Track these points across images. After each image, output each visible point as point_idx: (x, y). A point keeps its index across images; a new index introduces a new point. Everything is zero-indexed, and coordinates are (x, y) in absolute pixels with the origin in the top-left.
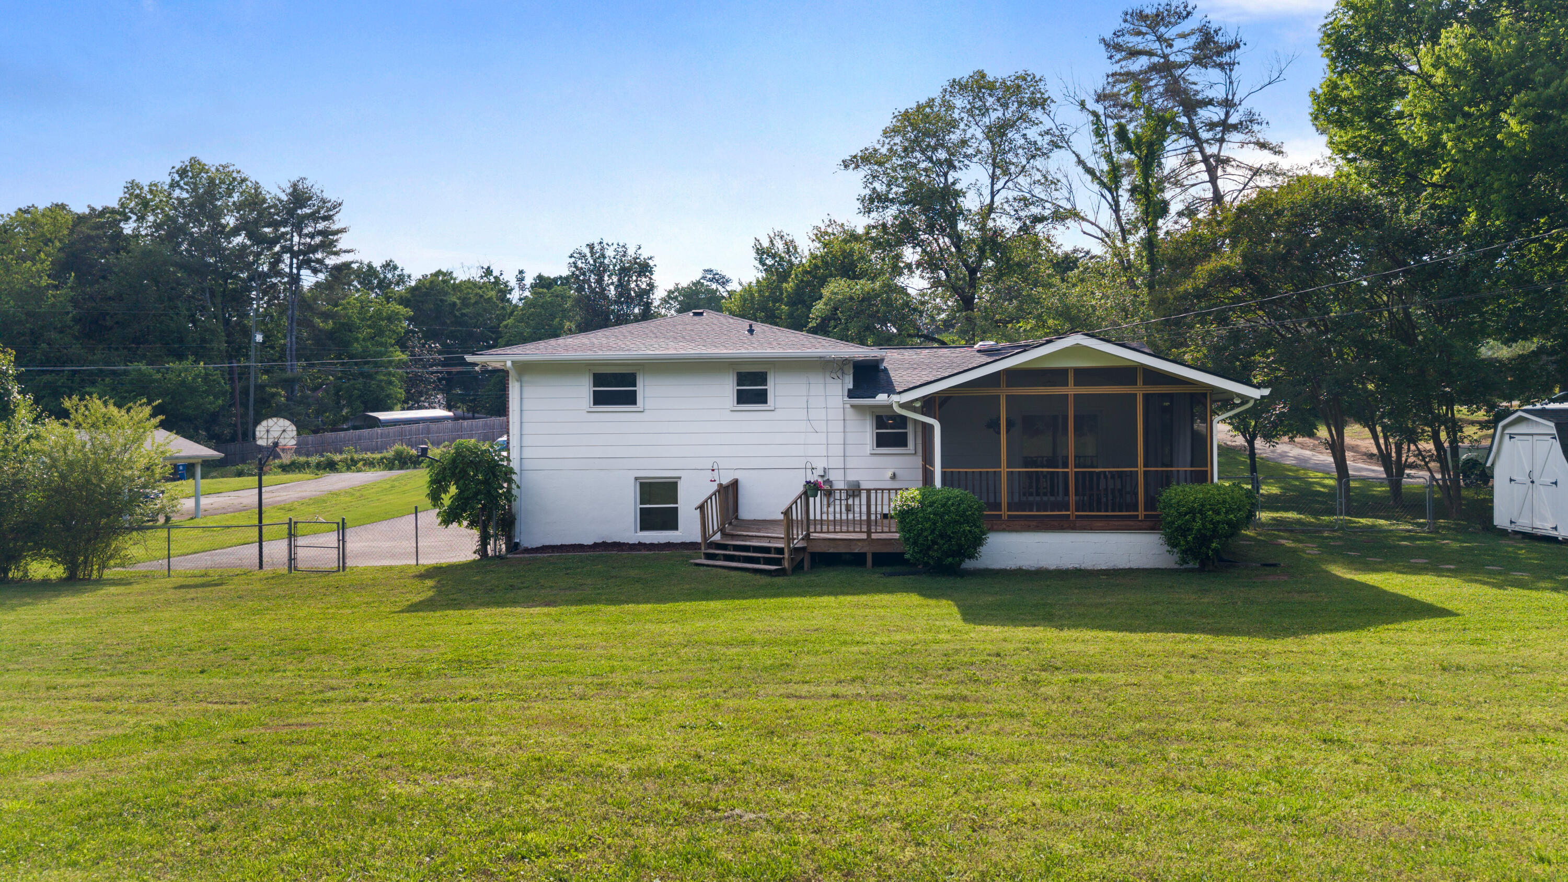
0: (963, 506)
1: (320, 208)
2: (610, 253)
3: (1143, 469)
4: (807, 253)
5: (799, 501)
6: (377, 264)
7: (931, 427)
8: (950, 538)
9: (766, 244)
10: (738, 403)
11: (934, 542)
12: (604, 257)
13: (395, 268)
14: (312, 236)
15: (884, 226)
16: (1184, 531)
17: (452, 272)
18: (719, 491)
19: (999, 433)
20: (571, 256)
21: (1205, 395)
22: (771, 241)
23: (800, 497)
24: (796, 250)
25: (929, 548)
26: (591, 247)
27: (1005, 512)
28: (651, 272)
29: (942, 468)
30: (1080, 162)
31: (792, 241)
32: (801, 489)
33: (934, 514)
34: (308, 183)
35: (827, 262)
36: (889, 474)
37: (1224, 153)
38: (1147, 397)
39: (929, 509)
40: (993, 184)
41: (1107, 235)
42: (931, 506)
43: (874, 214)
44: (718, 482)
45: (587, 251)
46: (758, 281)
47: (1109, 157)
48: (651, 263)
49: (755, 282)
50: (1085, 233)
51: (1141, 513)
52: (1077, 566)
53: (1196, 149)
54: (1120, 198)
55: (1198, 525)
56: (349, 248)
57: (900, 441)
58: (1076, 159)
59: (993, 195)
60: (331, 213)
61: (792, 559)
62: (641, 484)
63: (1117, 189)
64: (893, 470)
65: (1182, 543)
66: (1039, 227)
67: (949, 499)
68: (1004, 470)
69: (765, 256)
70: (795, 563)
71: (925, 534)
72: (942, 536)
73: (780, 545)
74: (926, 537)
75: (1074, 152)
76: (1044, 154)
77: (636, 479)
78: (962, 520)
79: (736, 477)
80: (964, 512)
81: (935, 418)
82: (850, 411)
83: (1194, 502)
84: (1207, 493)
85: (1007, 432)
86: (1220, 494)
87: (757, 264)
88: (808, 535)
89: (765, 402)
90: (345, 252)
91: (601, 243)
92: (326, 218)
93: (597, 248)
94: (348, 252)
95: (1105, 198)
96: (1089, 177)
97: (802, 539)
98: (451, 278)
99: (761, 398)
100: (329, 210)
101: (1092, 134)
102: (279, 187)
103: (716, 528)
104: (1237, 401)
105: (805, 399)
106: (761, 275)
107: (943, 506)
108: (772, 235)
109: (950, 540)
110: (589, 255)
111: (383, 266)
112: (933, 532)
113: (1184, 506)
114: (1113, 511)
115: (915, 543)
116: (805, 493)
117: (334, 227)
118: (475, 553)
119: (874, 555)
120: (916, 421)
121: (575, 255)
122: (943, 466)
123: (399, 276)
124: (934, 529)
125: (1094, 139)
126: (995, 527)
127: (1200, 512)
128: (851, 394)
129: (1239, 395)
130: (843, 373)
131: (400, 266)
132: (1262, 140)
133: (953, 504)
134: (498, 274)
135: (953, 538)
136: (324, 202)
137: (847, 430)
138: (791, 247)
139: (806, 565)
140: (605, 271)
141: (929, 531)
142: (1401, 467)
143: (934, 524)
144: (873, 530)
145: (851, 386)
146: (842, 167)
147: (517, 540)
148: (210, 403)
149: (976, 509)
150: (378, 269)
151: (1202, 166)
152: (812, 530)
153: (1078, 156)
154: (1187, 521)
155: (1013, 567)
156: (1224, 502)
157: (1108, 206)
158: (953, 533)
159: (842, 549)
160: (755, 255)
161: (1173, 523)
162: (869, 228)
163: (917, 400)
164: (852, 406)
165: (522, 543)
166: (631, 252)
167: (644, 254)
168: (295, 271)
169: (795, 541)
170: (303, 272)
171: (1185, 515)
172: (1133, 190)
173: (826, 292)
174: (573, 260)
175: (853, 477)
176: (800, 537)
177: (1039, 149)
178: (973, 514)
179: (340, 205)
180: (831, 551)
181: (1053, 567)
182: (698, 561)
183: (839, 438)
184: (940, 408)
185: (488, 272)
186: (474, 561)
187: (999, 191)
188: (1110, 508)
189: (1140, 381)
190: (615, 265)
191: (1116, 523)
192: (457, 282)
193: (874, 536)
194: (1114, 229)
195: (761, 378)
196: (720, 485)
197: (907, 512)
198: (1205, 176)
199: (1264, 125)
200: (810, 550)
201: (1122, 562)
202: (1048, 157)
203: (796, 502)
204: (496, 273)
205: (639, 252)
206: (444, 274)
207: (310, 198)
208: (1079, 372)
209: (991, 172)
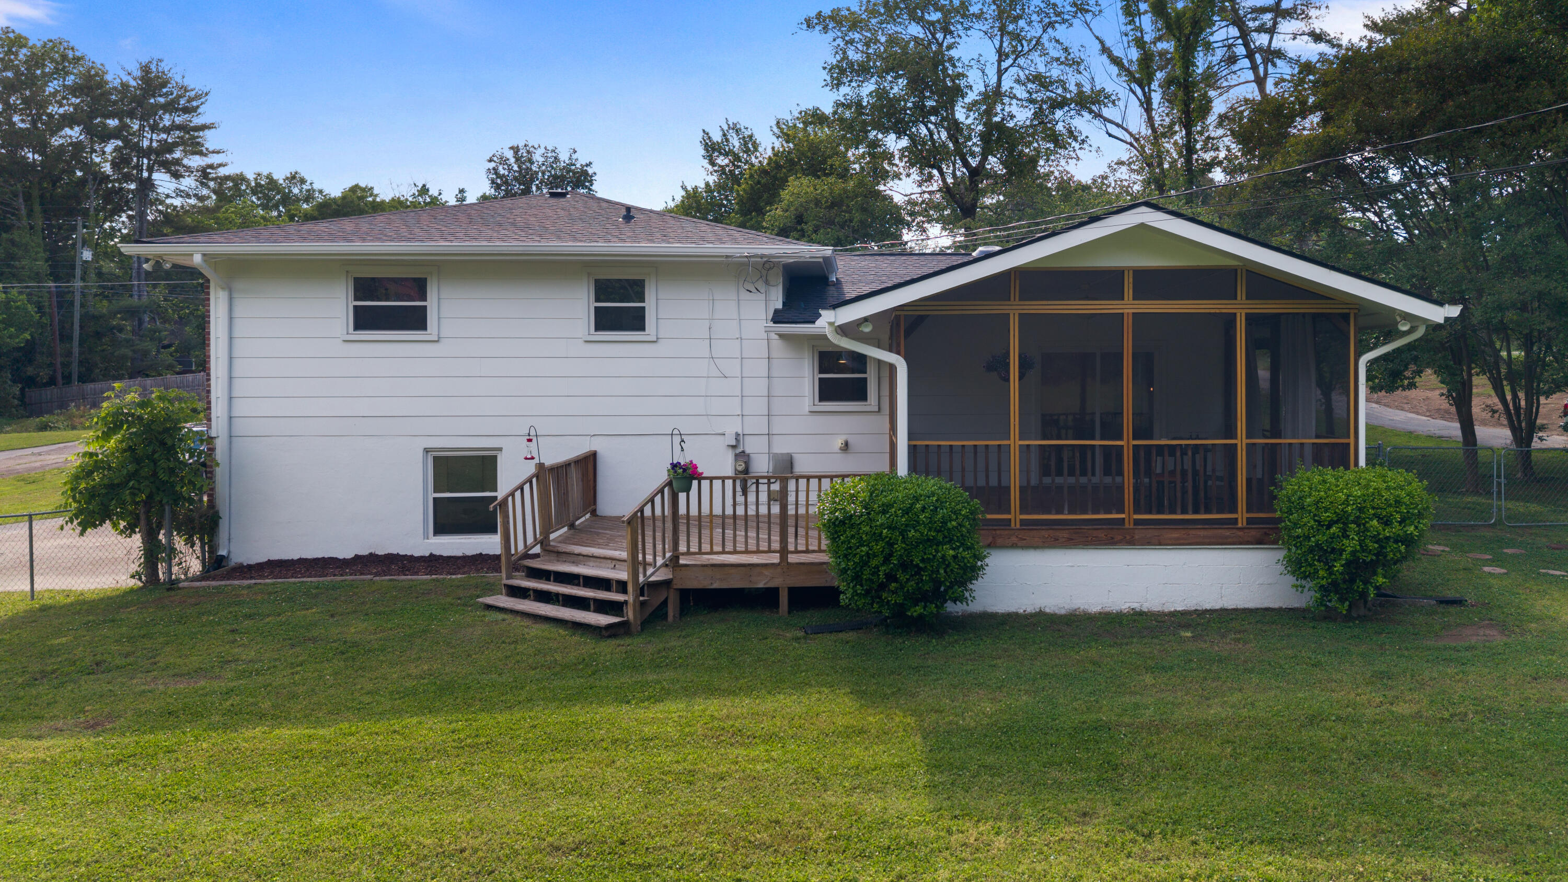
0: (941, 513)
1: (180, 97)
2: (538, 157)
3: (1245, 441)
4: (769, 153)
5: (658, 499)
6: (280, 176)
7: (892, 368)
8: (919, 570)
9: (717, 137)
10: (598, 328)
11: (891, 577)
12: (532, 163)
13: (303, 181)
14: (167, 130)
15: (859, 104)
16: (1326, 553)
17: (372, 188)
18: (537, 476)
19: (1008, 380)
20: (490, 160)
21: (1345, 317)
22: (724, 135)
23: (661, 491)
24: (756, 150)
25: (882, 587)
26: (515, 149)
27: (1016, 516)
28: (591, 182)
29: (910, 439)
30: (1105, 50)
31: (751, 137)
32: (663, 476)
33: (889, 528)
34: (164, 67)
35: (792, 160)
36: (839, 442)
37: (1276, 44)
38: (1251, 319)
39: (881, 519)
40: (1000, 61)
41: (1137, 140)
42: (884, 512)
43: (844, 90)
44: (536, 461)
45: (510, 154)
46: (707, 184)
47: (1140, 43)
48: (590, 171)
49: (703, 186)
50: (1110, 135)
51: (1242, 515)
52: (1136, 606)
53: (1240, 41)
54: (1153, 94)
55: (1351, 544)
56: (218, 148)
57: (857, 392)
58: (1099, 46)
59: (1000, 73)
60: (195, 104)
61: (643, 604)
62: (436, 459)
63: (1149, 85)
64: (844, 438)
65: (1322, 573)
66: (1059, 114)
67: (917, 499)
68: (1015, 442)
69: (716, 154)
70: (650, 610)
71: (874, 563)
72: (904, 566)
73: (623, 575)
74: (877, 567)
75: (1097, 38)
76: (1064, 21)
77: (427, 451)
78: (940, 537)
79: (593, 449)
80: (944, 523)
81: (898, 353)
82: (776, 342)
83: (1346, 502)
84: (1367, 487)
85: (1020, 379)
86: (1388, 488)
87: (705, 163)
88: (675, 558)
89: (643, 328)
90: (213, 152)
91: (526, 146)
92: (186, 110)
93: (523, 152)
94: (218, 152)
95: (1134, 93)
96: (1114, 70)
97: (665, 565)
98: (371, 195)
99: (635, 321)
100: (189, 101)
101: (1120, 12)
102: (123, 69)
103: (530, 540)
104: (1404, 328)
105: (707, 323)
106: (712, 179)
107: (906, 512)
108: (725, 128)
109: (917, 573)
110: (512, 160)
111: (287, 178)
112: (887, 560)
113: (1326, 510)
114: (1196, 511)
115: (857, 578)
116: (670, 484)
117: (197, 121)
118: (133, 577)
119: (792, 591)
120: (880, 362)
121: (495, 159)
122: (911, 436)
123: (308, 191)
124: (891, 555)
125: (1122, 19)
126: (999, 541)
127: (1357, 522)
128: (778, 318)
129: (1407, 316)
130: (767, 282)
131: (309, 178)
132: (1318, 31)
133: (923, 509)
134: (436, 194)
135: (924, 569)
136: (186, 91)
137: (774, 373)
138: (750, 144)
139: (672, 611)
140: (532, 181)
141: (881, 559)
142: (1533, 428)
143: (891, 545)
144: (791, 547)
145: (780, 306)
146: (804, 27)
147: (223, 552)
148: (10, 337)
149: (966, 517)
150: (281, 181)
151: (1246, 63)
152: (683, 548)
153: (1102, 42)
154: (1333, 537)
155: (1030, 610)
156: (1398, 502)
157: (1138, 103)
158: (923, 560)
159: (735, 582)
160: (703, 152)
161: (1308, 538)
162: (838, 104)
163: (866, 319)
164: (782, 336)
165: (232, 556)
166: (564, 157)
167: (582, 159)
168: (145, 174)
169: (650, 570)
170: (155, 176)
171: (1329, 527)
172: (1167, 84)
173: (785, 194)
174: (493, 165)
175: (781, 447)
176: (660, 561)
177: (1058, 14)
178: (960, 525)
179: (207, 94)
180: (716, 586)
181: (1095, 609)
182: (489, 600)
183: (761, 386)
184: (906, 337)
185: (424, 190)
186: (132, 591)
187: (1006, 69)
188: (1190, 507)
189: (1241, 292)
190: (543, 173)
191: (1202, 533)
192: (378, 200)
193: (792, 558)
194: (1146, 131)
195: (635, 289)
196: (541, 466)
197: (843, 522)
198: (1250, 75)
199: (1323, 8)
200: (678, 585)
201: (1210, 600)
202: (1071, 25)
203: (652, 500)
204: (433, 192)
205: (574, 156)
206: (363, 190)
207: (164, 84)
208: (1141, 275)
209: (997, 44)
